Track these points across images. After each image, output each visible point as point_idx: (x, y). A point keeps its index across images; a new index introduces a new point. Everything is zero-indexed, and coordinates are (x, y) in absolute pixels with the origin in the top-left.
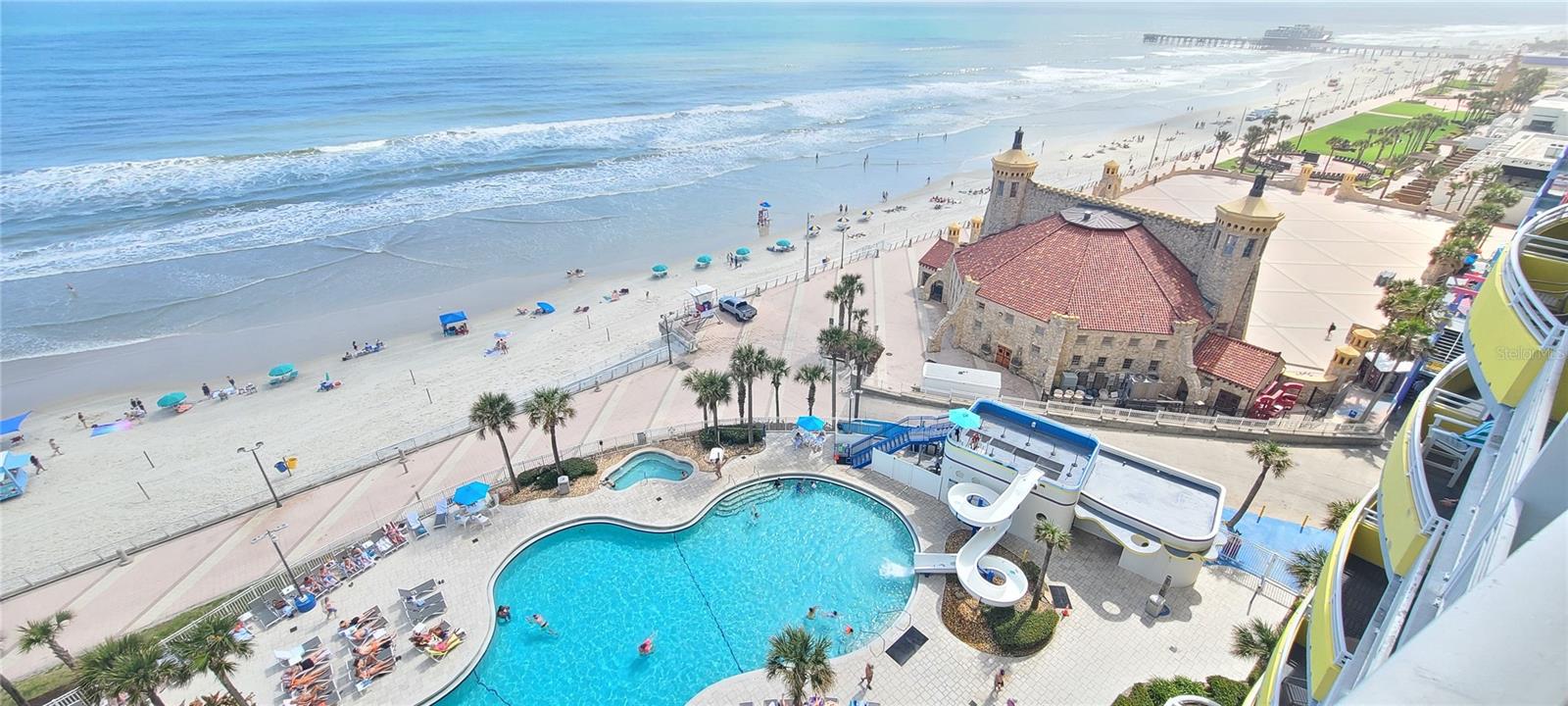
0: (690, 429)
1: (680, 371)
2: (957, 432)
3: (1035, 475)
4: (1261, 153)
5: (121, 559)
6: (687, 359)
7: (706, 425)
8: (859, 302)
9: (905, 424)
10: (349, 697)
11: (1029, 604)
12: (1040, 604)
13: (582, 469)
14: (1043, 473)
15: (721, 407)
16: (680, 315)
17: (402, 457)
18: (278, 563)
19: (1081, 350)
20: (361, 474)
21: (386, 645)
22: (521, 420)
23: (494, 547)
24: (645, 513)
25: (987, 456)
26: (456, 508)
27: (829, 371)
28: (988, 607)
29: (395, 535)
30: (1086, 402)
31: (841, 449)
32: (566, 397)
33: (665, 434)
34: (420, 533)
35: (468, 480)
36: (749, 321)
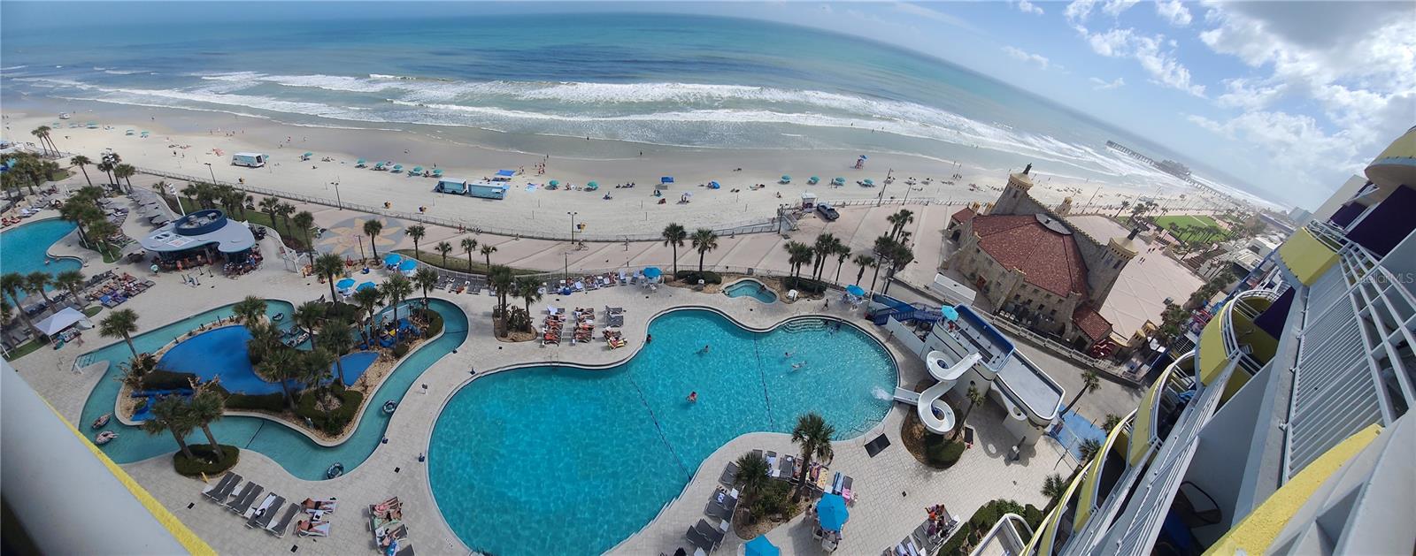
0: (780, 274)
1: (783, 239)
2: (943, 320)
3: (977, 357)
4: (1139, 218)
6: (789, 233)
7: (791, 275)
9: (913, 306)
11: (952, 436)
12: (958, 437)
13: (713, 279)
14: (982, 357)
15: (803, 267)
16: (792, 207)
18: (564, 268)
19: (1021, 293)
21: (591, 329)
23: (655, 304)
24: (740, 315)
26: (643, 277)
27: (877, 262)
28: (929, 432)
29: (612, 278)
30: (1014, 322)
31: (870, 311)
32: (715, 236)
33: (765, 273)
34: (623, 282)
35: (652, 265)
36: (833, 220)
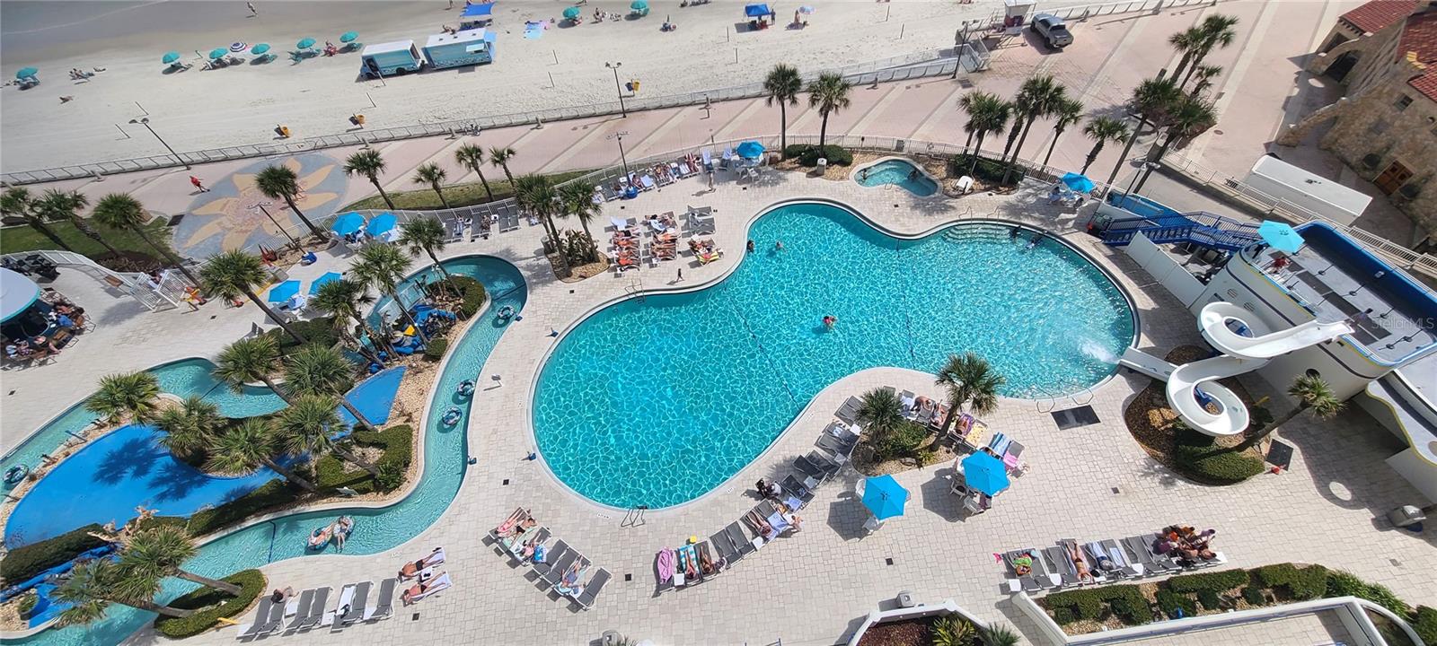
0: (949, 151)
1: (960, 88)
2: (1259, 249)
3: (1339, 328)
5: (538, 123)
6: (973, 77)
7: (966, 151)
8: (1214, 57)
9: (1193, 219)
10: (647, 264)
11: (1235, 444)
12: (1249, 449)
13: (841, 158)
14: (1353, 331)
15: (989, 138)
16: (985, 25)
17: (707, 103)
18: (620, 158)
20: (679, 109)
21: (674, 241)
22: (803, 98)
23: (757, 198)
24: (880, 213)
25: (1284, 287)
27: (1130, 132)
28: (1184, 425)
31: (1099, 219)
33: (923, 149)
34: (709, 168)
35: (749, 138)
36: (1058, 50)
